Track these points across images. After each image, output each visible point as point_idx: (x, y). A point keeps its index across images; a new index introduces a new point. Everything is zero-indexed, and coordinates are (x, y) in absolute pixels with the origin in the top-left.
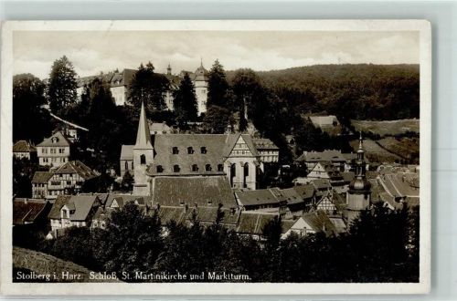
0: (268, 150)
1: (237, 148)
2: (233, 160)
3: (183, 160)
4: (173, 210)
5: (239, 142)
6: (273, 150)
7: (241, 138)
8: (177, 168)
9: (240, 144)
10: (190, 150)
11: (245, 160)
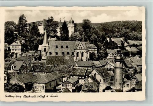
0: (93, 48)
1: (79, 46)
2: (78, 51)
3: (59, 50)
4: (50, 66)
5: (80, 44)
6: (95, 48)
7: (81, 43)
8: (57, 53)
9: (80, 45)
10: (62, 47)
11: (82, 51)
